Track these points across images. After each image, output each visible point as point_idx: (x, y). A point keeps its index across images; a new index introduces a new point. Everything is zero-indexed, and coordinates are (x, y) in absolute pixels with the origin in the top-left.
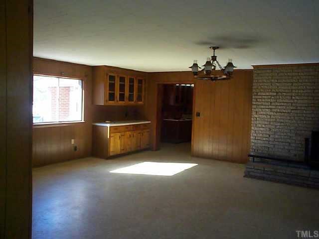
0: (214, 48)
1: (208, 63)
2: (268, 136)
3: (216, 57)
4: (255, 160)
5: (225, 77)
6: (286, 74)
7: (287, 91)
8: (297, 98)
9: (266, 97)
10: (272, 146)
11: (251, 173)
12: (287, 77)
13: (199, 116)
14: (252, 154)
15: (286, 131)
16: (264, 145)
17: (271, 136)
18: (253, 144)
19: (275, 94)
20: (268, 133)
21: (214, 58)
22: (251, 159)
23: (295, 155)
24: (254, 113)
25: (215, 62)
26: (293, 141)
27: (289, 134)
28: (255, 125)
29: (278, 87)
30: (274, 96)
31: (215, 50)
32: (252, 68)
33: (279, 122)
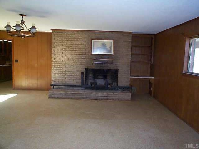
0: (23, 16)
1: (18, 25)
2: (61, 72)
3: (24, 21)
4: (55, 88)
5: (30, 35)
6: (71, 36)
7: (71, 46)
8: (77, 50)
9: (59, 49)
10: (64, 78)
11: (53, 96)
12: (71, 38)
13: (17, 62)
14: (53, 84)
15: (71, 69)
16: (59, 78)
17: (64, 72)
18: (53, 78)
19: (65, 47)
20: (61, 70)
21: (23, 22)
22: (52, 87)
23: (77, 82)
24: (53, 59)
25: (24, 25)
26: (76, 75)
27: (73, 70)
28: (54, 66)
29: (66, 43)
30: (64, 48)
31: (23, 17)
32: (51, 31)
33: (67, 64)
